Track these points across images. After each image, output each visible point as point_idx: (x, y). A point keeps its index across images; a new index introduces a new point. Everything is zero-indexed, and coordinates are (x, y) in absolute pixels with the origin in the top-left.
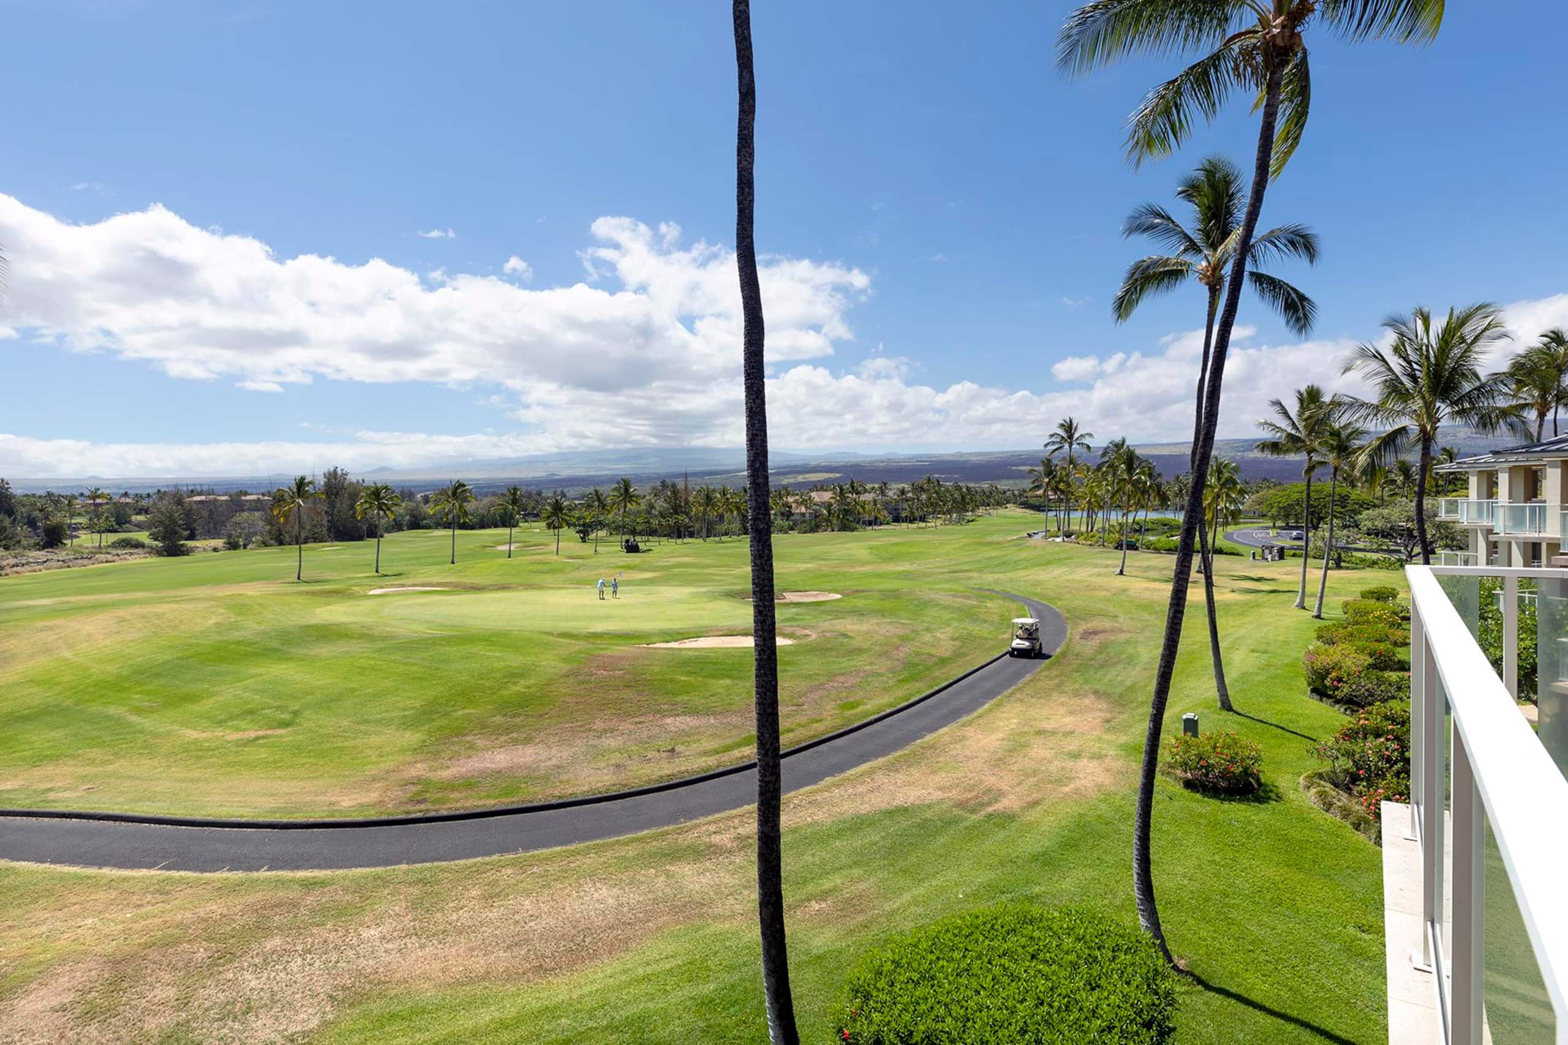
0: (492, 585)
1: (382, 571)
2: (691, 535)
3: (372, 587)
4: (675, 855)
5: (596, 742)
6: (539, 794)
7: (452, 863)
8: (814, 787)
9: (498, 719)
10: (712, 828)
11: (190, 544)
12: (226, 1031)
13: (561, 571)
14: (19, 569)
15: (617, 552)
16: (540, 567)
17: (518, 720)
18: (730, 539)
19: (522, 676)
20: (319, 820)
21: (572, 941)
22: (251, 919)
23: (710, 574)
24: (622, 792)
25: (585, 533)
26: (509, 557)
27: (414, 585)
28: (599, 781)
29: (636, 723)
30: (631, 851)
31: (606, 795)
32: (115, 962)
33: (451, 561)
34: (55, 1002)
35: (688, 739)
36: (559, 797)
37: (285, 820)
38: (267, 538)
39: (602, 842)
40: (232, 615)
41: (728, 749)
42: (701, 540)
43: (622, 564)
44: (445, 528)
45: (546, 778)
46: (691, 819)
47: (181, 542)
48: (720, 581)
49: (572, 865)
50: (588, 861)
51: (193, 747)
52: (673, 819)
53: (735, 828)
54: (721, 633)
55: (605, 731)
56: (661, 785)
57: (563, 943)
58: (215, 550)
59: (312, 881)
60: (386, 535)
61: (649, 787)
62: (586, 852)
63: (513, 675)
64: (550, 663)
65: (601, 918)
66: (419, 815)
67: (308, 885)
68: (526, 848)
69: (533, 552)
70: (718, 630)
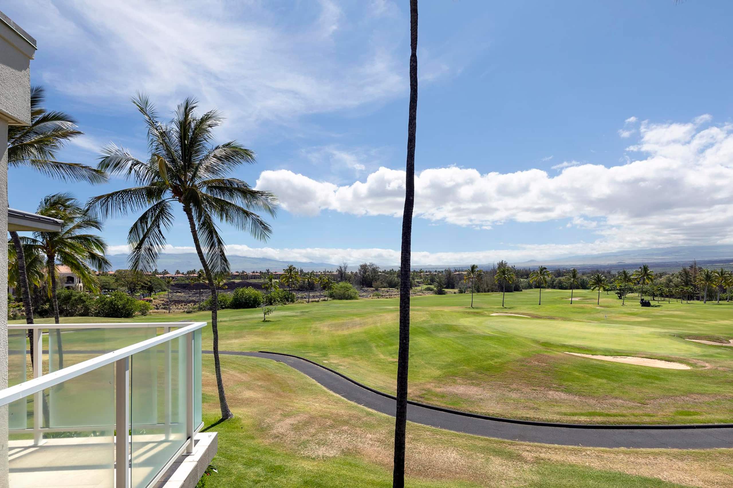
0: (546, 316)
1: (505, 306)
2: (698, 299)
3: (493, 312)
4: (498, 453)
5: (507, 394)
6: (464, 407)
7: (413, 423)
8: (608, 449)
9: (473, 373)
10: (528, 448)
11: (446, 290)
12: (314, 447)
13: (589, 313)
14: (395, 296)
15: (637, 305)
16: (581, 310)
17: (480, 376)
18: (728, 303)
19: (498, 357)
20: (387, 394)
21: (424, 467)
22: (346, 418)
23: (686, 323)
24: (499, 418)
25: (621, 294)
26: (571, 304)
27: (511, 313)
28: (493, 410)
29: (533, 390)
30: (482, 444)
31: (491, 417)
32: (312, 417)
33: (539, 303)
34: (292, 422)
35: (556, 404)
36: (470, 412)
37: (379, 391)
38: (474, 289)
39: (472, 435)
40: (429, 318)
41: (574, 415)
42: (702, 302)
43: (630, 312)
44: (552, 288)
45: (473, 402)
46: (521, 441)
47: (443, 289)
48: (690, 327)
49: (453, 440)
50: (460, 441)
51: (379, 361)
52: (513, 438)
53: (540, 453)
54: (644, 356)
55: (515, 389)
56: (520, 421)
57: (420, 466)
58: (455, 293)
59: (370, 413)
60: (523, 290)
61: (514, 420)
62: (463, 437)
63: (494, 356)
64: (515, 353)
65: (442, 464)
66: (416, 402)
67: (369, 414)
68: (441, 427)
69: (586, 302)
70: (643, 354)
